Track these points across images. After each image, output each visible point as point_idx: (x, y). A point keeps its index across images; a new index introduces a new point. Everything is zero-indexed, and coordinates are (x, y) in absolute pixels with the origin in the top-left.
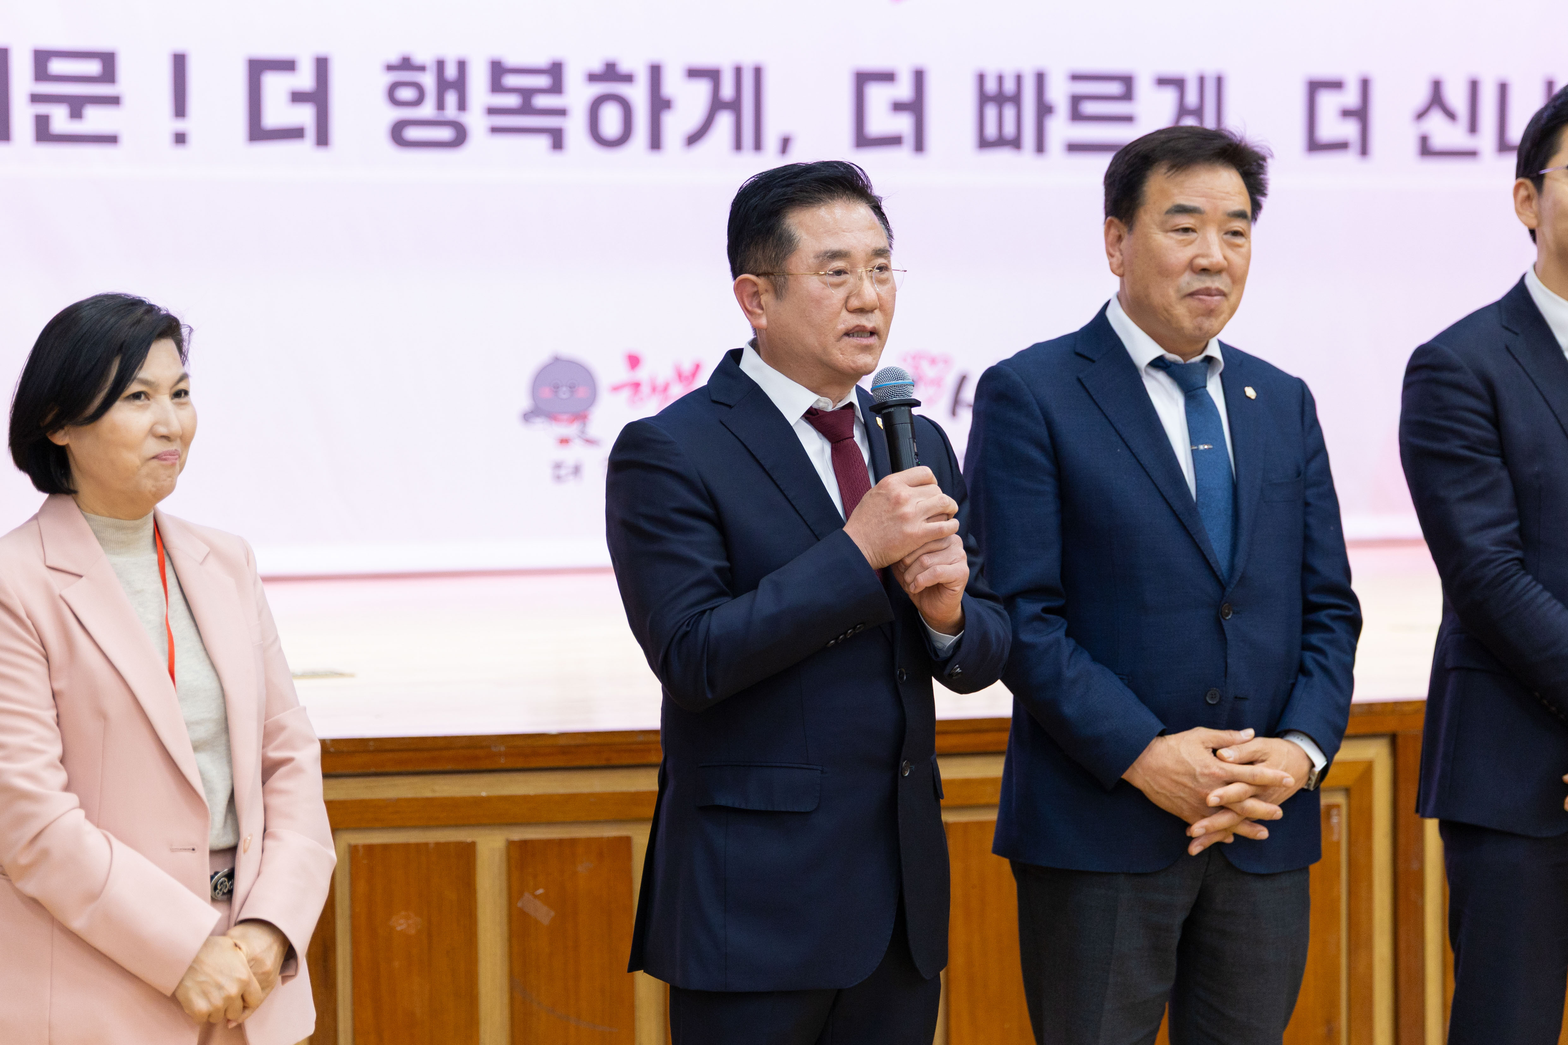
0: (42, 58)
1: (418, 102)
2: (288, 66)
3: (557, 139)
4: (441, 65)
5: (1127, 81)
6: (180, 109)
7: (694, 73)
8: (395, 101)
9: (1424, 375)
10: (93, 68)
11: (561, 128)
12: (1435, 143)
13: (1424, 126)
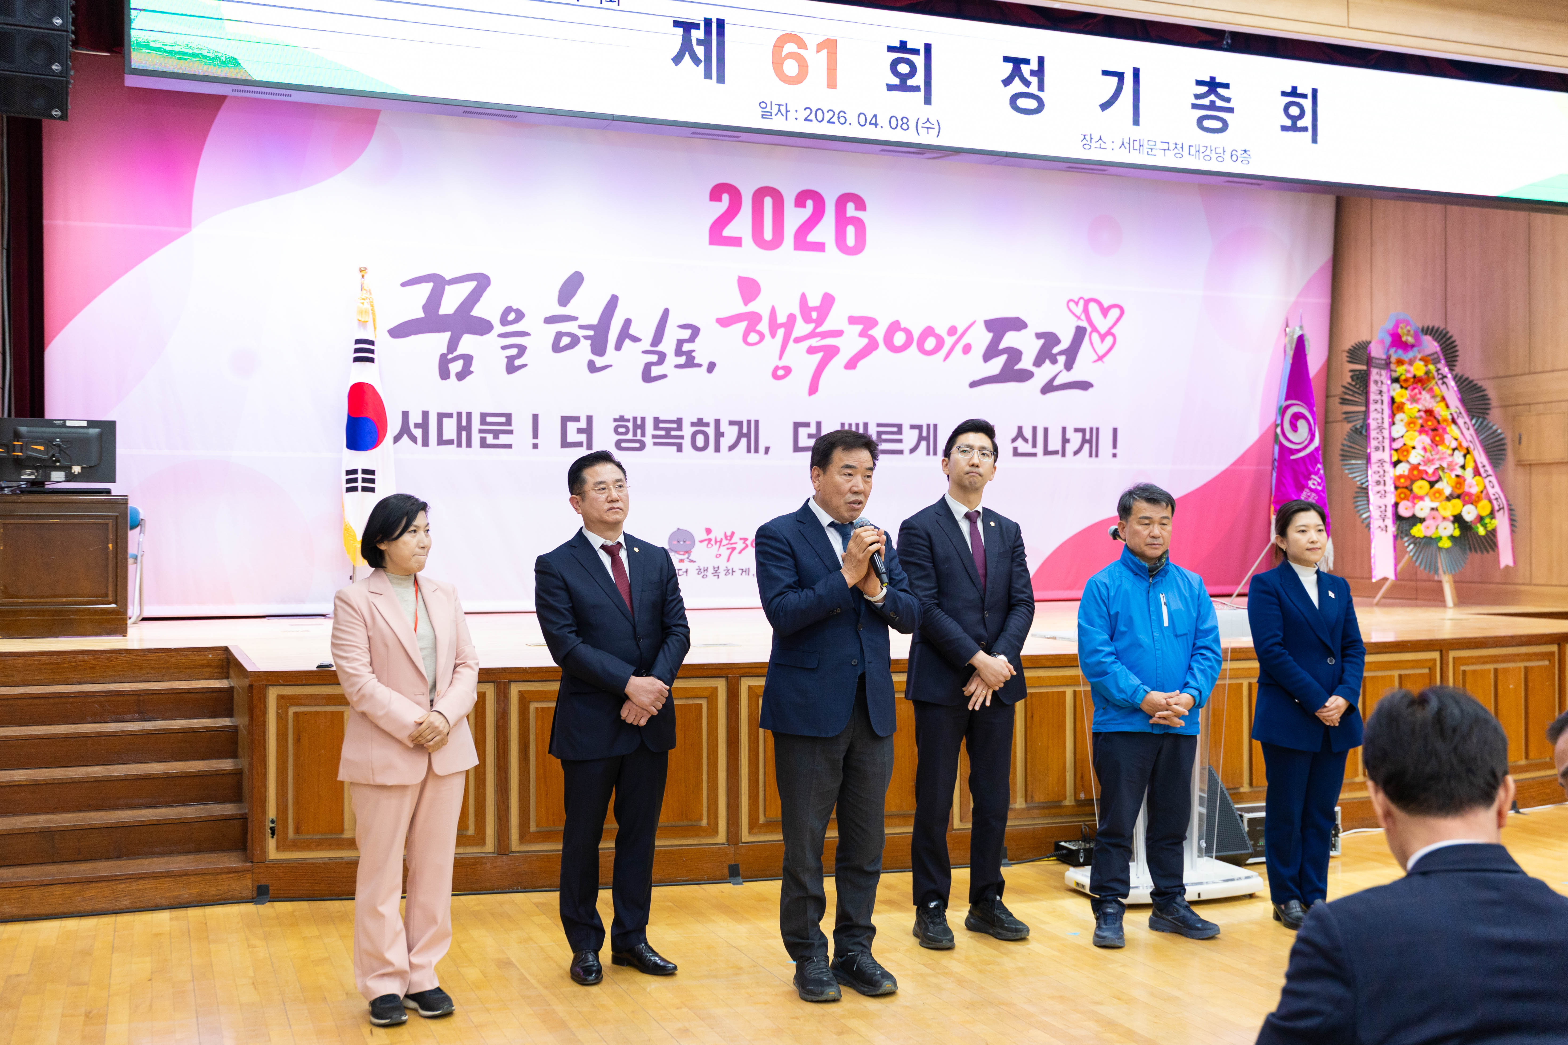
0: (483, 416)
1: (626, 433)
2: (577, 419)
3: (680, 448)
4: (635, 419)
5: (900, 427)
6: (535, 435)
7: (732, 423)
8: (617, 432)
9: (905, 531)
10: (503, 420)
11: (681, 444)
12: (1020, 451)
13: (1016, 444)
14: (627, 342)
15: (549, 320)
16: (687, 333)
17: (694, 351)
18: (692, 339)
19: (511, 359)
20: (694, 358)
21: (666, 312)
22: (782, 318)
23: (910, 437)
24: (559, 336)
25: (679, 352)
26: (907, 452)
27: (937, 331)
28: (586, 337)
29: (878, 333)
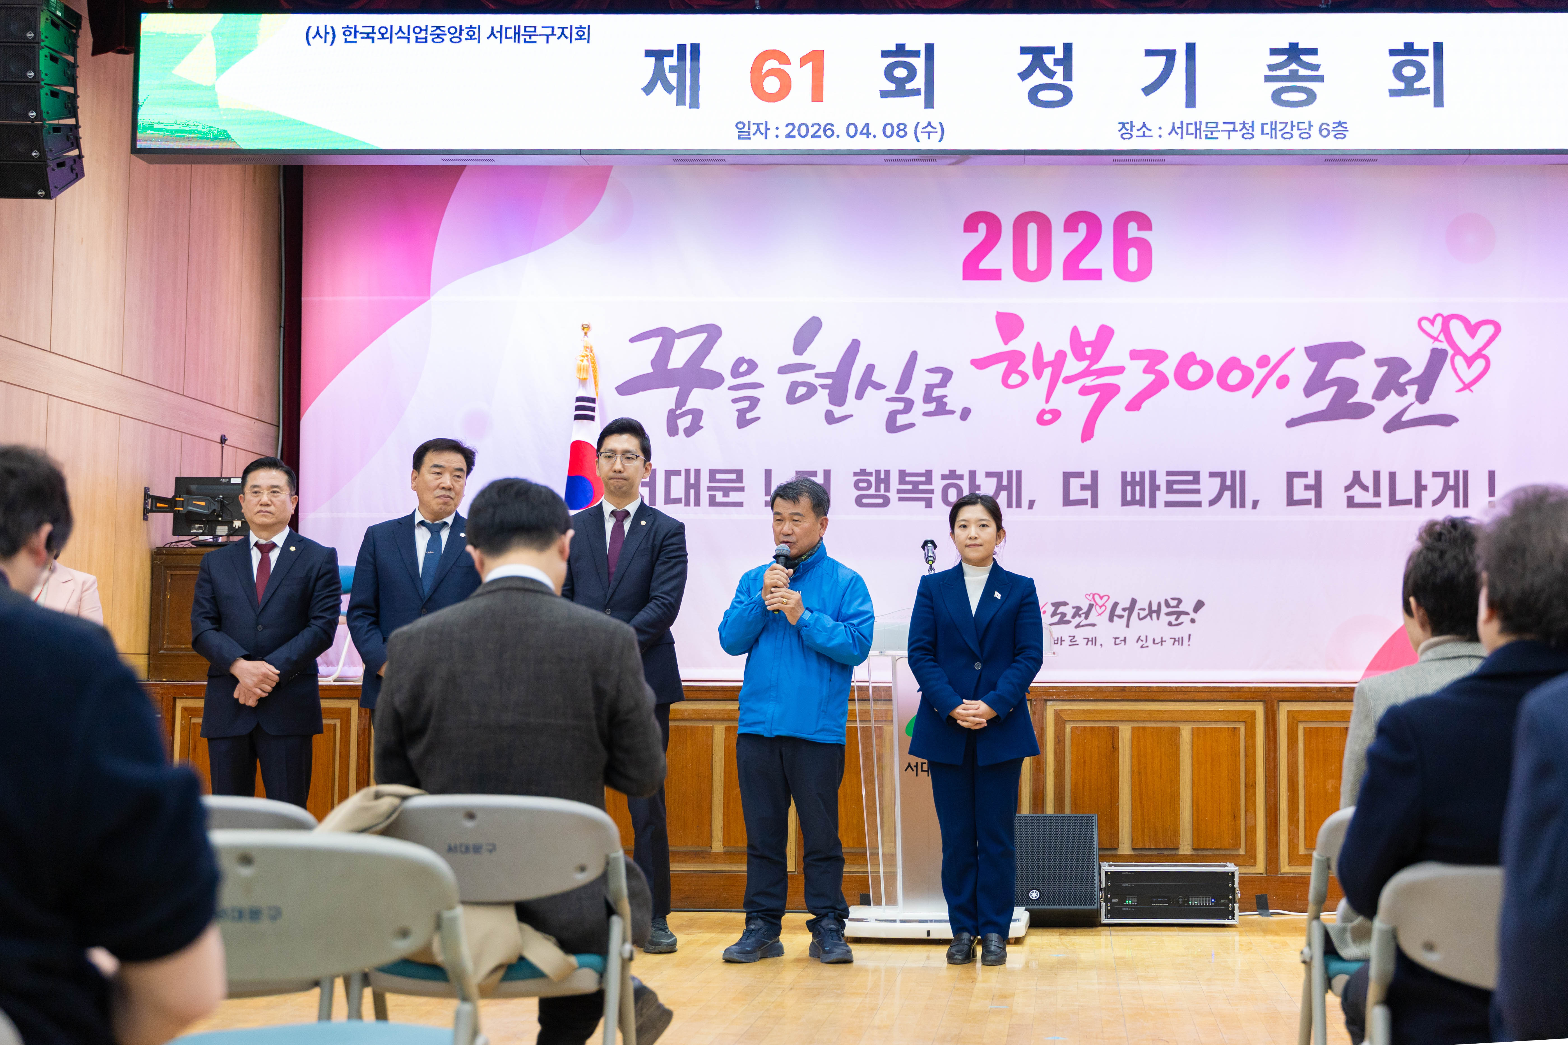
0: (713, 473)
1: (868, 488)
3: (929, 504)
4: (878, 472)
5: (1196, 475)
7: (989, 474)
8: (857, 488)
10: (734, 476)
11: (931, 499)
12: (1356, 501)
13: (1350, 493)
14: (870, 389)
15: (783, 370)
16: (937, 378)
17: (946, 396)
18: (943, 384)
19: (742, 413)
20: (946, 404)
21: (914, 355)
22: (1049, 356)
23: (1209, 487)
24: (794, 386)
25: (928, 398)
26: (1205, 504)
27: (1243, 363)
28: (823, 386)
29: (1168, 368)
